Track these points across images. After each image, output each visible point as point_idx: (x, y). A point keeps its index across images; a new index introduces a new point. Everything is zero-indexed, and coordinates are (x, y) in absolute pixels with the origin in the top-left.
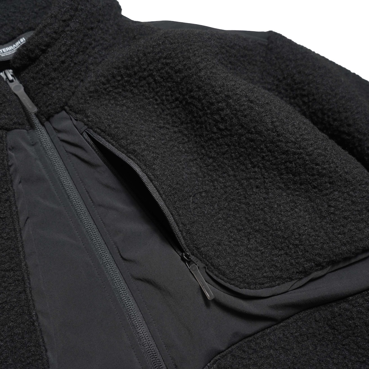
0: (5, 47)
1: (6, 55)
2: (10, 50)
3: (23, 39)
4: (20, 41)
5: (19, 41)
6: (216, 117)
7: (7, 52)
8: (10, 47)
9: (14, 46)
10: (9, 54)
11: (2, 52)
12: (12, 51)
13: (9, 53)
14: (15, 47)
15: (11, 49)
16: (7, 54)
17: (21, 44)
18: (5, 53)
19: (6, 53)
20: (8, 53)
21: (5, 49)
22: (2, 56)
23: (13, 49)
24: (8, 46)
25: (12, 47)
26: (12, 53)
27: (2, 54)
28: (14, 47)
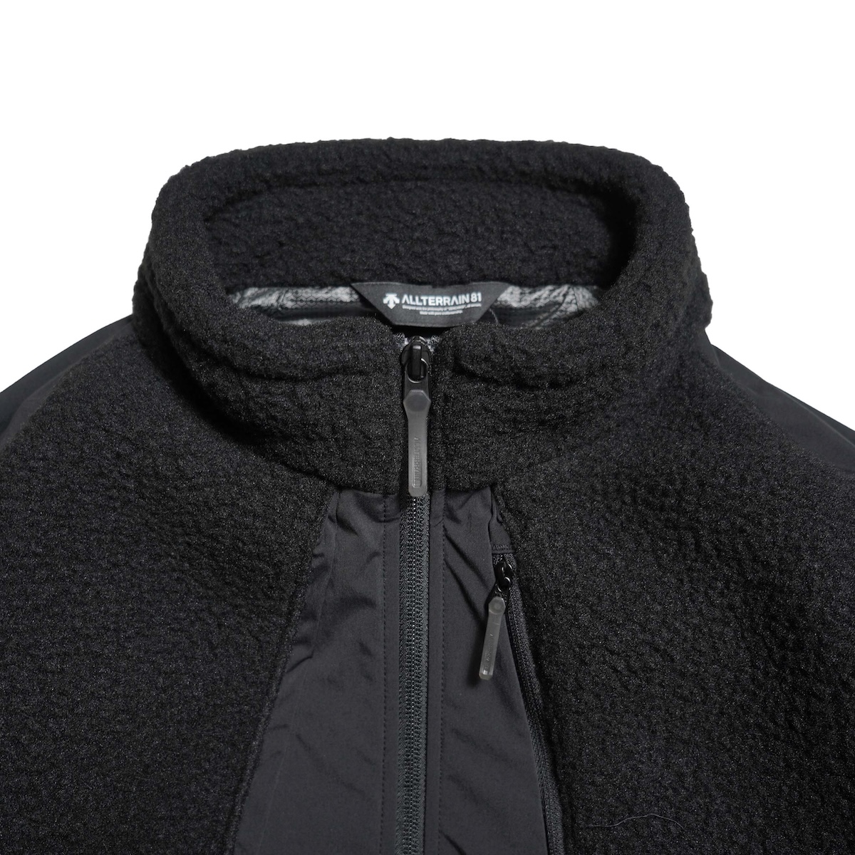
0: (436, 295)
1: (429, 313)
2: (441, 304)
3: (477, 297)
4: (470, 297)
5: (468, 296)
6: (799, 701)
7: (436, 306)
8: (445, 298)
9: (454, 298)
10: (436, 314)
11: (425, 303)
12: (445, 309)
13: (437, 311)
14: (455, 305)
15: (445, 304)
16: (432, 313)
17: (469, 306)
18: (429, 309)
19: (432, 309)
20: (435, 311)
21: (433, 298)
22: (421, 313)
23: (449, 304)
24: (442, 295)
25: (449, 299)
26: (443, 314)
27: (424, 309)
28: (452, 304)
